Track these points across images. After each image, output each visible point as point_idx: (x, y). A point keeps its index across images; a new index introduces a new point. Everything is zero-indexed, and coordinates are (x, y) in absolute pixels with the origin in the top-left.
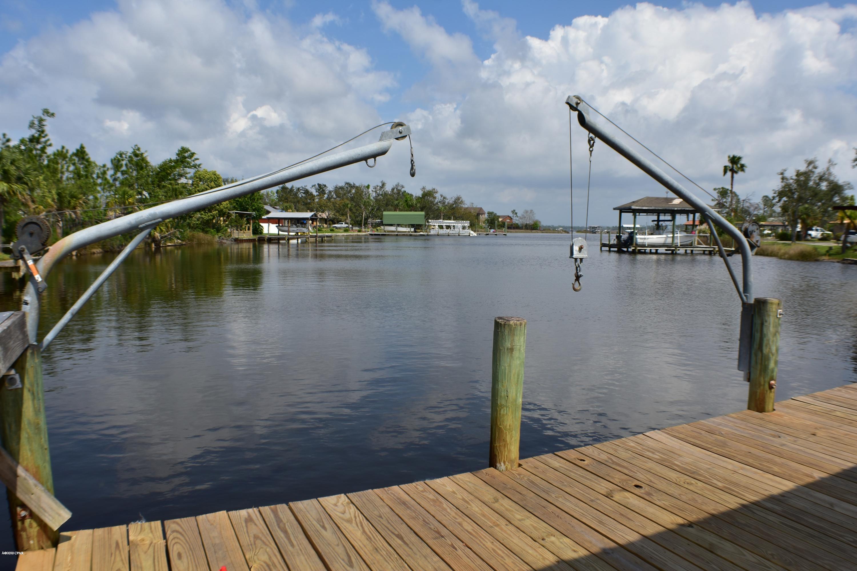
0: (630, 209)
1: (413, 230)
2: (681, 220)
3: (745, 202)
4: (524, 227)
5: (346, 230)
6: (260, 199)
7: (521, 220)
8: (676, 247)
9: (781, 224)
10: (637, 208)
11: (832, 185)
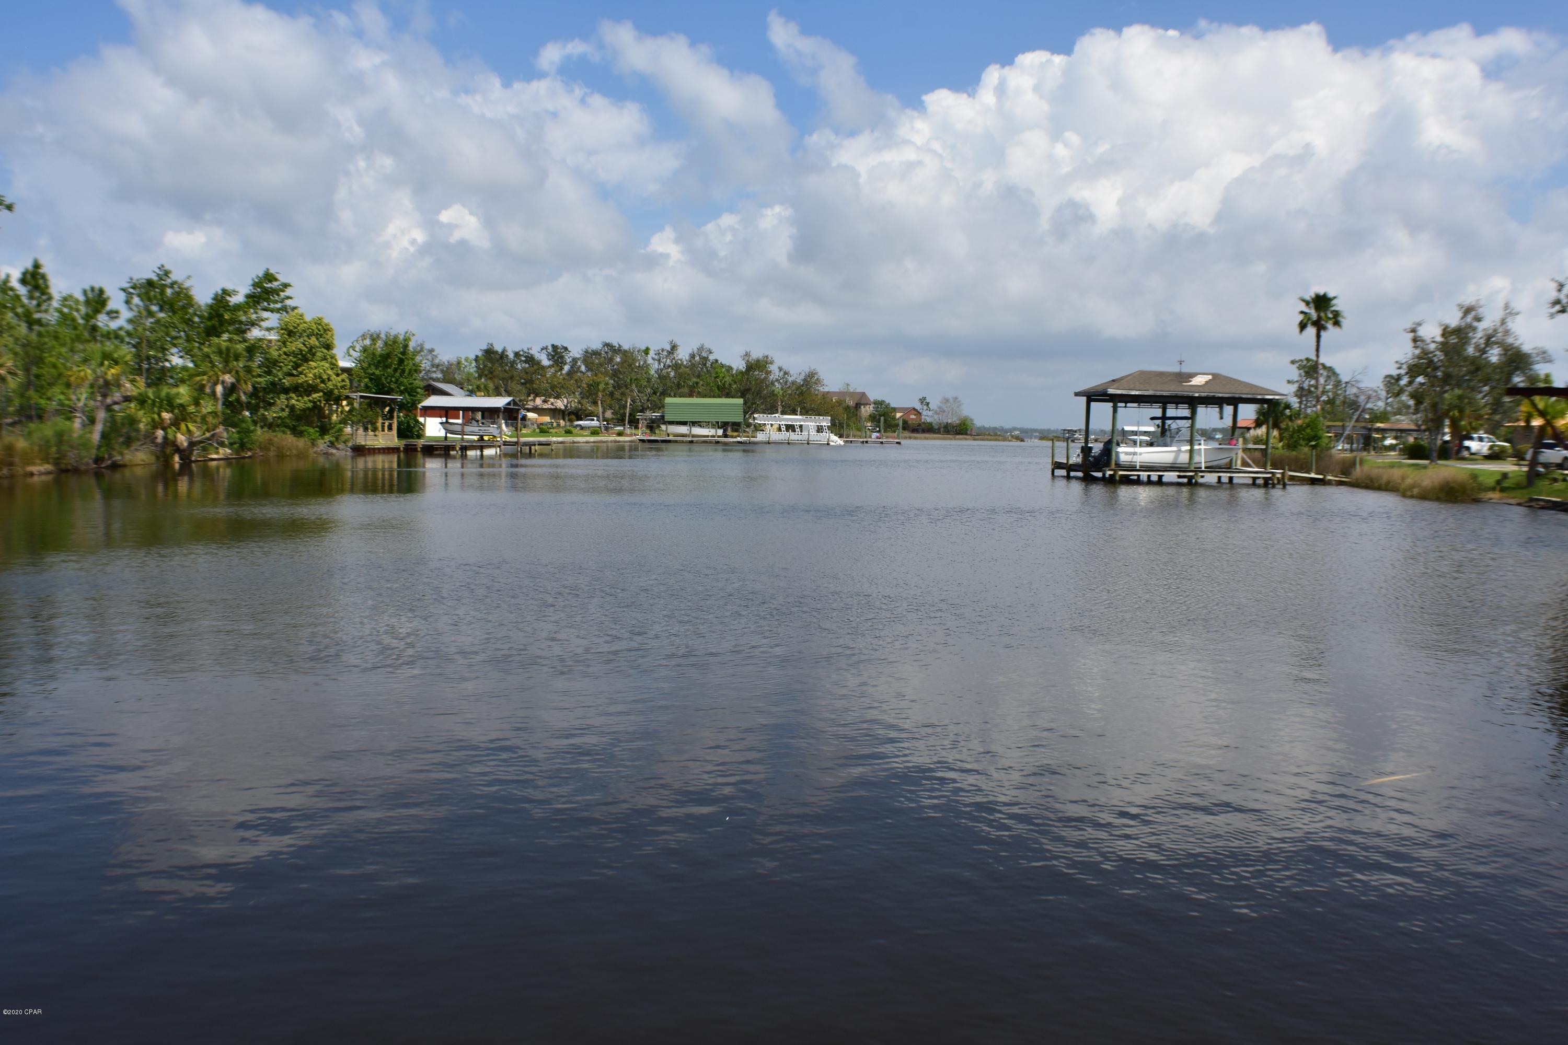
0: (1105, 394)
1: (720, 432)
2: (1207, 417)
3: (1349, 385)
4: (942, 430)
5: (595, 433)
6: (416, 371)
7: (936, 417)
8: (1198, 470)
9: (1413, 427)
10: (1119, 392)
11: (1510, 353)
